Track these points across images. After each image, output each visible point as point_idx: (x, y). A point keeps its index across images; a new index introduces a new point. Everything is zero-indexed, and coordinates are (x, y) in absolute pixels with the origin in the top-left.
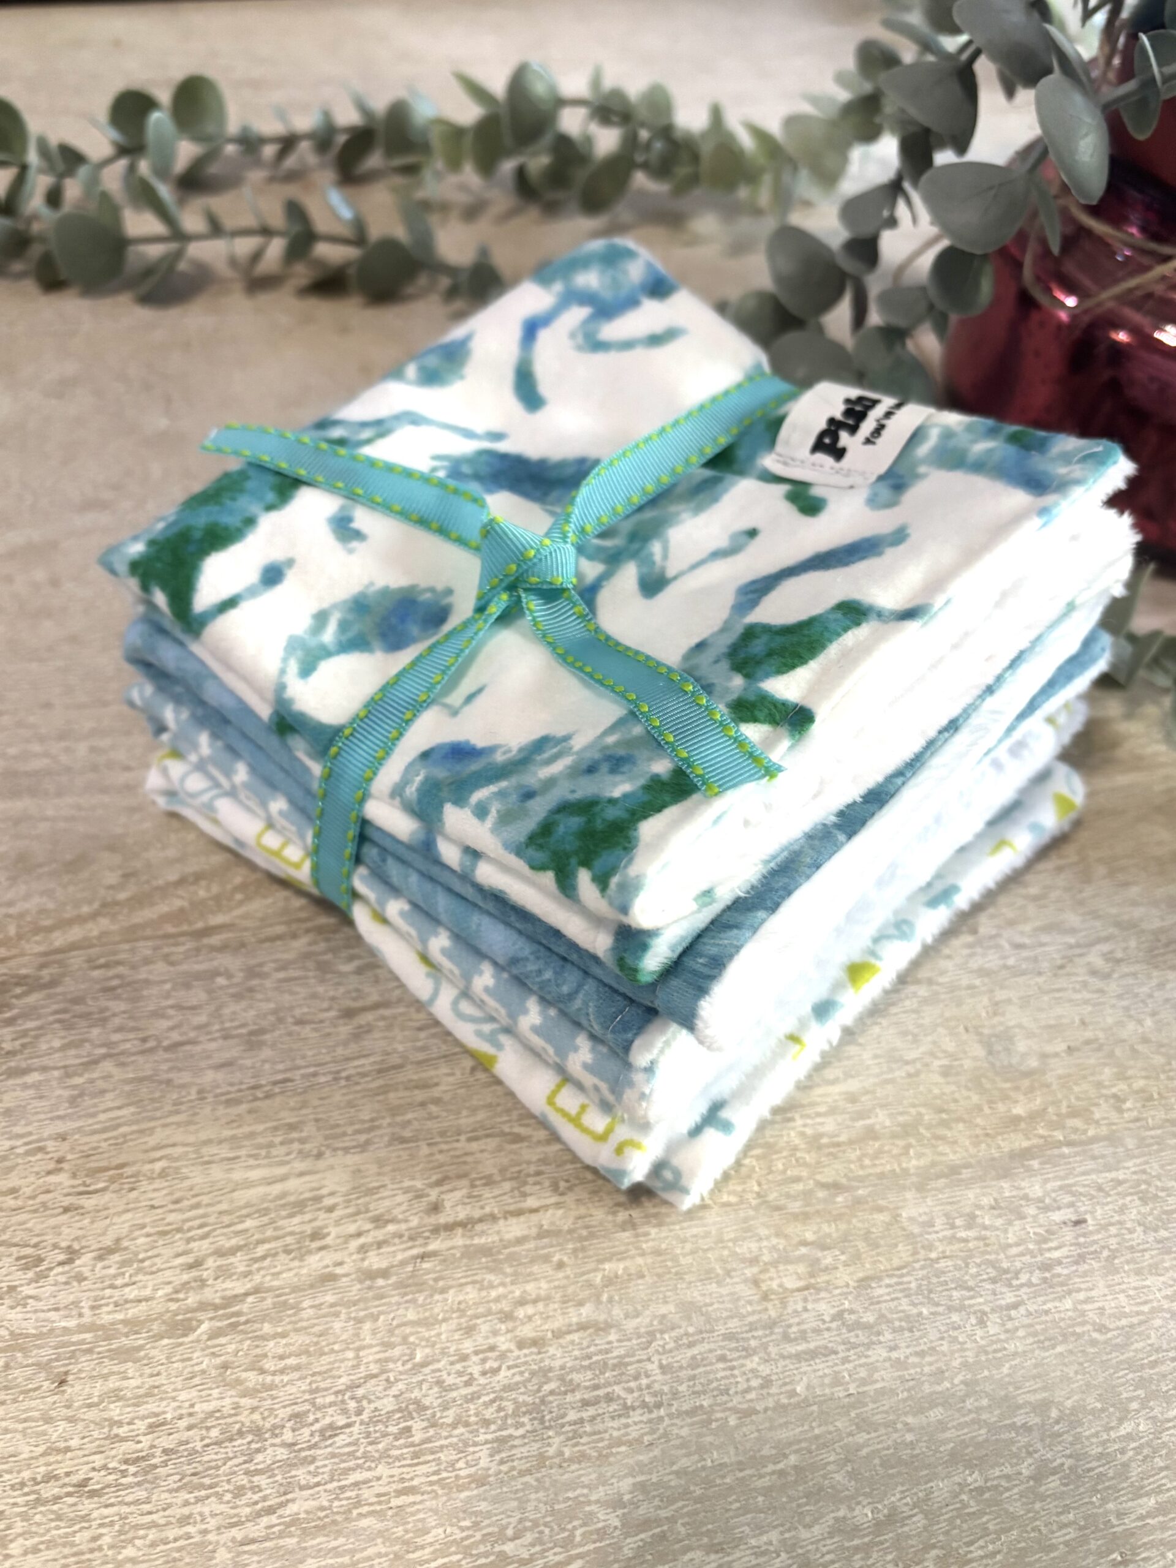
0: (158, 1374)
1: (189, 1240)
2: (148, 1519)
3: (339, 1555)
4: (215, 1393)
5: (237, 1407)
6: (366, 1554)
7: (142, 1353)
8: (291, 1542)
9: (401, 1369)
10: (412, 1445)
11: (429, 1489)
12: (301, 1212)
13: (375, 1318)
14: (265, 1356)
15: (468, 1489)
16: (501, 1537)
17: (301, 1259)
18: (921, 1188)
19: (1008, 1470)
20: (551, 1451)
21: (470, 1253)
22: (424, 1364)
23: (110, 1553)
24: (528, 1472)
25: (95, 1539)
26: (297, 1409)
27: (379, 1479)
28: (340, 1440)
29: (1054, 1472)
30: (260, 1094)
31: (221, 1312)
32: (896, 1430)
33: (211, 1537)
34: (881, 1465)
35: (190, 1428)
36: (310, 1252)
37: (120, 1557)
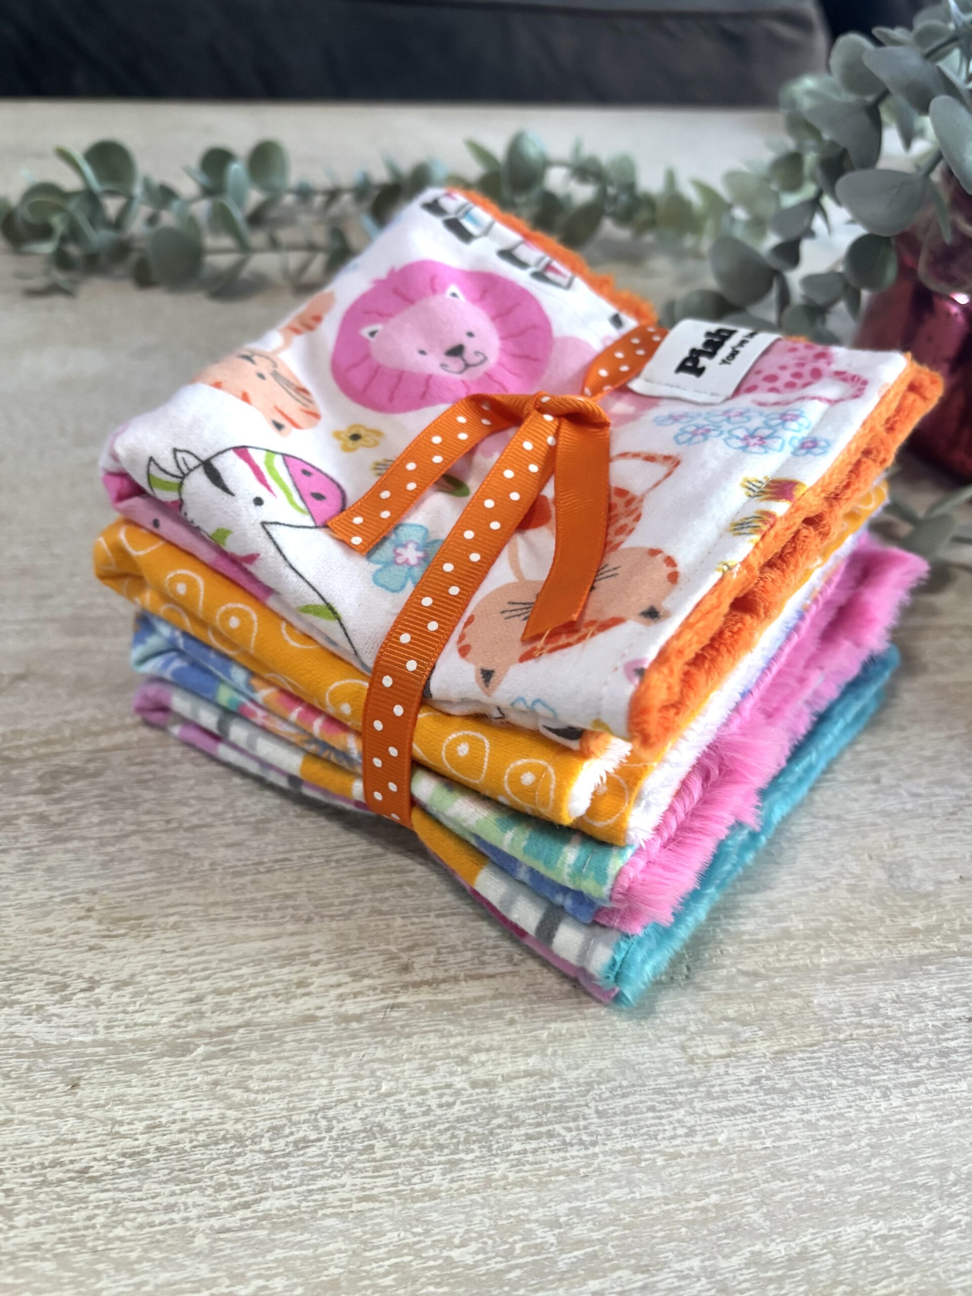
0: (158, 1085)
1: (192, 981)
2: (138, 1204)
3: (303, 1248)
4: (206, 1104)
5: (223, 1117)
6: (328, 1249)
7: (145, 1067)
8: (261, 1234)
9: (368, 1097)
10: (374, 1160)
11: (387, 1198)
12: (289, 964)
13: (348, 1054)
14: (251, 1077)
15: (422, 1201)
16: (449, 1243)
17: (288, 1001)
18: (830, 981)
19: (909, 1222)
20: (497, 1175)
21: (435, 1007)
22: (389, 1094)
23: (102, 1231)
24: (476, 1191)
25: (90, 1218)
26: (276, 1123)
27: (343, 1186)
28: (312, 1151)
29: (952, 1226)
30: (262, 869)
31: (215, 1039)
32: (808, 1181)
33: (192, 1224)
34: (794, 1209)
35: (181, 1131)
36: (295, 997)
37: (111, 1235)
